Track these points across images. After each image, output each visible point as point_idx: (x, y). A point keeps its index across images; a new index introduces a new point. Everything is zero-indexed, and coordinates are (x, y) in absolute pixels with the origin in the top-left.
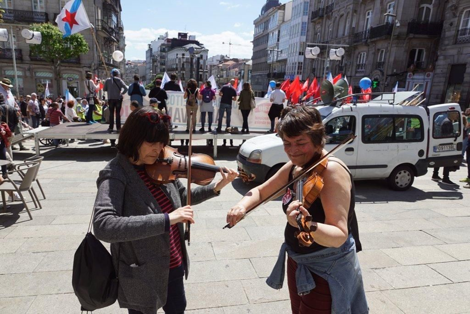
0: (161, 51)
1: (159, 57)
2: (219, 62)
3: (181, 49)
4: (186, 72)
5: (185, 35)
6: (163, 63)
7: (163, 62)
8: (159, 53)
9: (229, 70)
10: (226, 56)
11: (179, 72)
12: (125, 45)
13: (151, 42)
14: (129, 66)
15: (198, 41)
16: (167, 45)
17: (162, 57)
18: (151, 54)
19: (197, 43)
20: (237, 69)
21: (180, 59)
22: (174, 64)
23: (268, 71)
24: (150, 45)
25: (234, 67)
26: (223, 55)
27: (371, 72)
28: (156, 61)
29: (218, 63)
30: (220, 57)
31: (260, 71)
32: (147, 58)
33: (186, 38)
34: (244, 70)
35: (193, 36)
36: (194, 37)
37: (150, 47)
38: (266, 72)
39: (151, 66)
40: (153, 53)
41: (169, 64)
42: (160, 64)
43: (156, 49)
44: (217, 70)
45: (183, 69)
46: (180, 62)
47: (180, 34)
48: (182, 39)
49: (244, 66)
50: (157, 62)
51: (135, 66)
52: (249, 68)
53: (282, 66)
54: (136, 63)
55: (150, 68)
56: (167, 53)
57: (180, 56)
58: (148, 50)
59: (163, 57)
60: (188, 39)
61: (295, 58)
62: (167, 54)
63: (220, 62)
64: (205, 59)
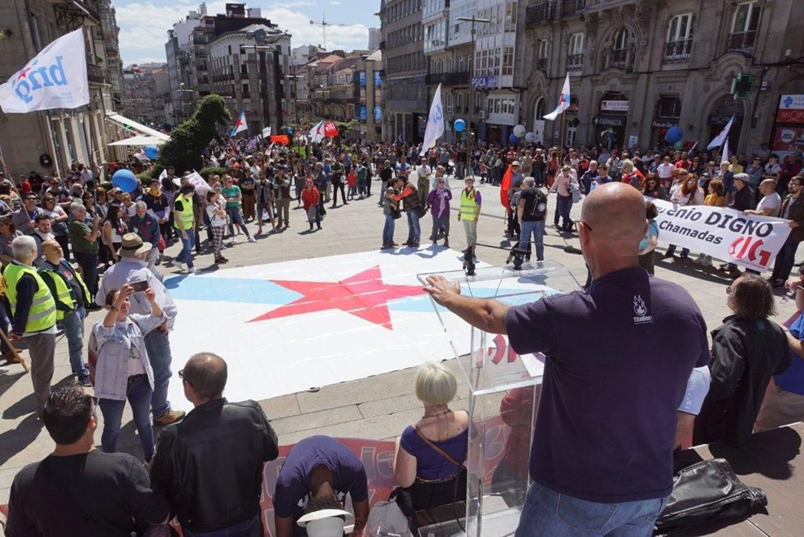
0: (195, 42)
1: (194, 55)
2: (307, 58)
3: (237, 35)
4: (250, 82)
5: (240, 8)
6: (201, 67)
7: (202, 64)
8: (192, 46)
9: (333, 73)
10: (320, 46)
11: (237, 82)
12: (118, 29)
13: (174, 25)
14: (135, 76)
15: (268, 19)
16: (207, 28)
17: (199, 54)
18: (175, 50)
19: (267, 22)
20: (349, 71)
21: (236, 56)
22: (225, 67)
23: (426, 71)
24: (171, 32)
25: (341, 66)
26: (313, 44)
27: (715, 60)
28: (188, 63)
29: (306, 60)
30: (308, 49)
31: (406, 73)
32: (168, 58)
33: (244, 13)
34: (365, 71)
35: (256, 9)
36: (259, 11)
37: (172, 36)
38: (420, 74)
39: (179, 73)
40: (180, 47)
41: (215, 66)
42: (197, 68)
43: (185, 40)
44: (306, 75)
45: (244, 75)
46: (237, 61)
47: (229, 7)
48: (236, 15)
49: (365, 64)
50: (191, 64)
51: (146, 75)
52: (373, 66)
53: (457, 58)
54: (149, 69)
55: (177, 77)
56: (207, 46)
57: (236, 50)
58: (170, 42)
59: (201, 53)
60: (246, 16)
61: (495, 39)
62: (210, 47)
63: (311, 59)
64: (287, 53)
